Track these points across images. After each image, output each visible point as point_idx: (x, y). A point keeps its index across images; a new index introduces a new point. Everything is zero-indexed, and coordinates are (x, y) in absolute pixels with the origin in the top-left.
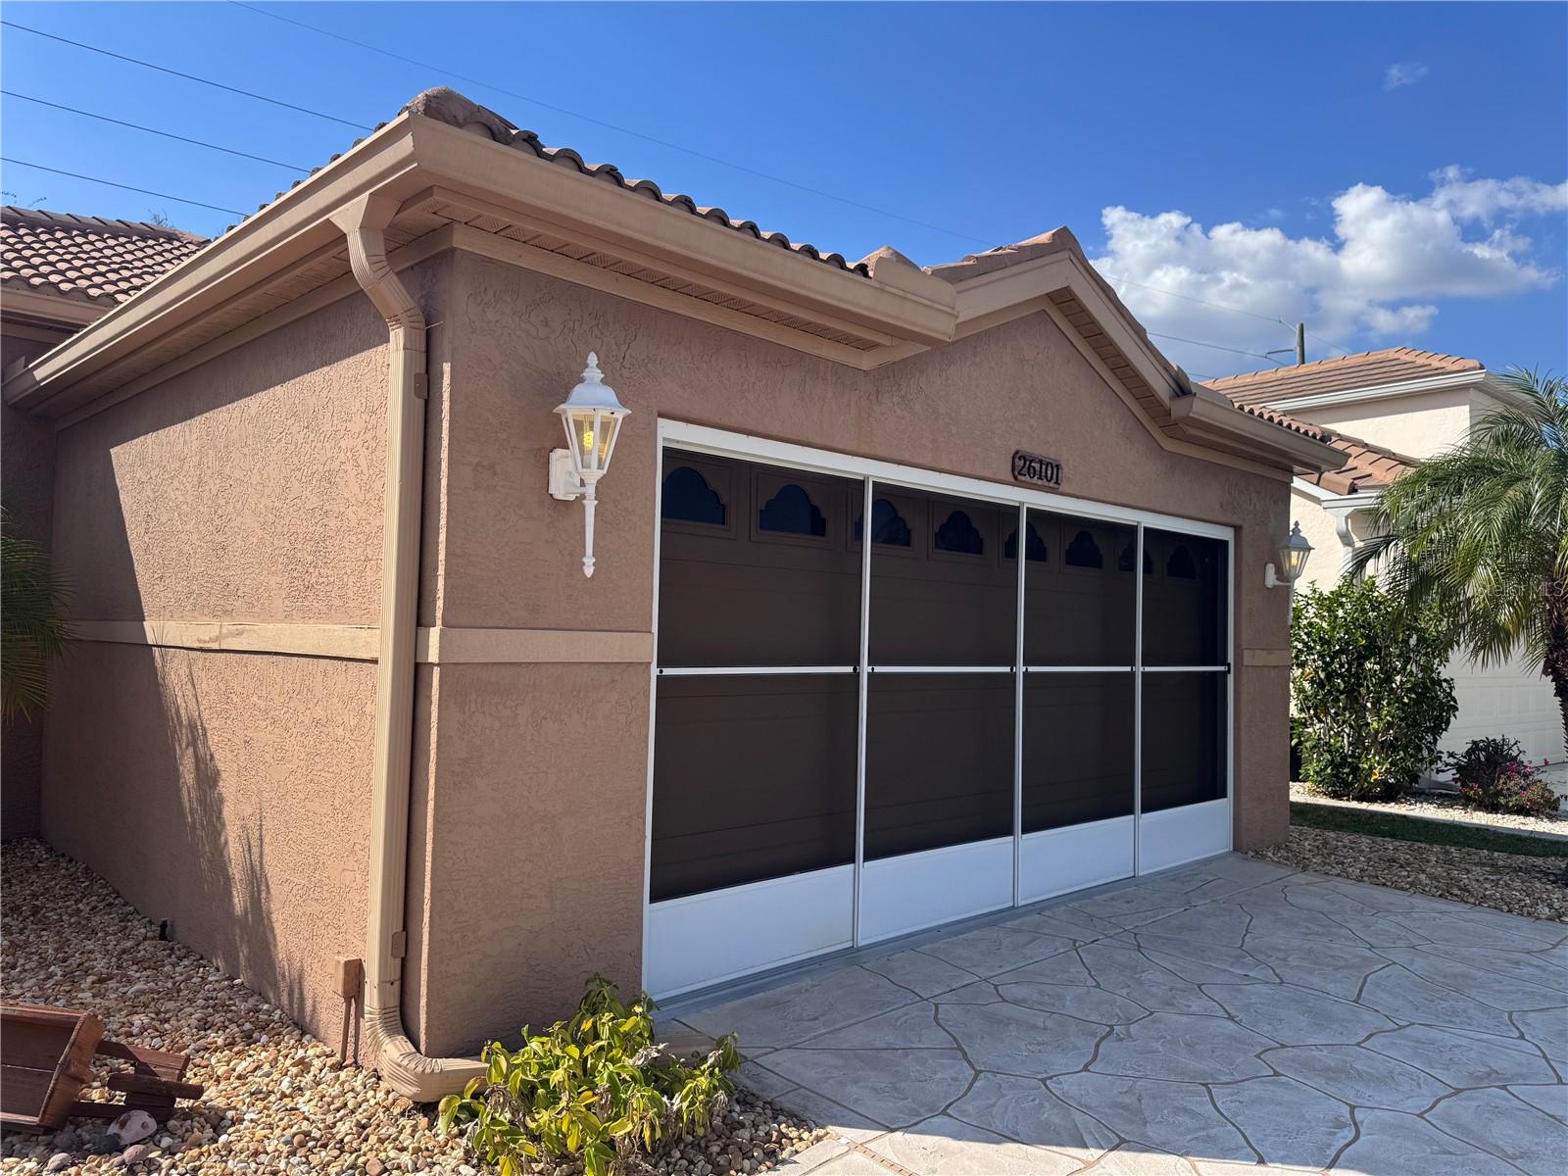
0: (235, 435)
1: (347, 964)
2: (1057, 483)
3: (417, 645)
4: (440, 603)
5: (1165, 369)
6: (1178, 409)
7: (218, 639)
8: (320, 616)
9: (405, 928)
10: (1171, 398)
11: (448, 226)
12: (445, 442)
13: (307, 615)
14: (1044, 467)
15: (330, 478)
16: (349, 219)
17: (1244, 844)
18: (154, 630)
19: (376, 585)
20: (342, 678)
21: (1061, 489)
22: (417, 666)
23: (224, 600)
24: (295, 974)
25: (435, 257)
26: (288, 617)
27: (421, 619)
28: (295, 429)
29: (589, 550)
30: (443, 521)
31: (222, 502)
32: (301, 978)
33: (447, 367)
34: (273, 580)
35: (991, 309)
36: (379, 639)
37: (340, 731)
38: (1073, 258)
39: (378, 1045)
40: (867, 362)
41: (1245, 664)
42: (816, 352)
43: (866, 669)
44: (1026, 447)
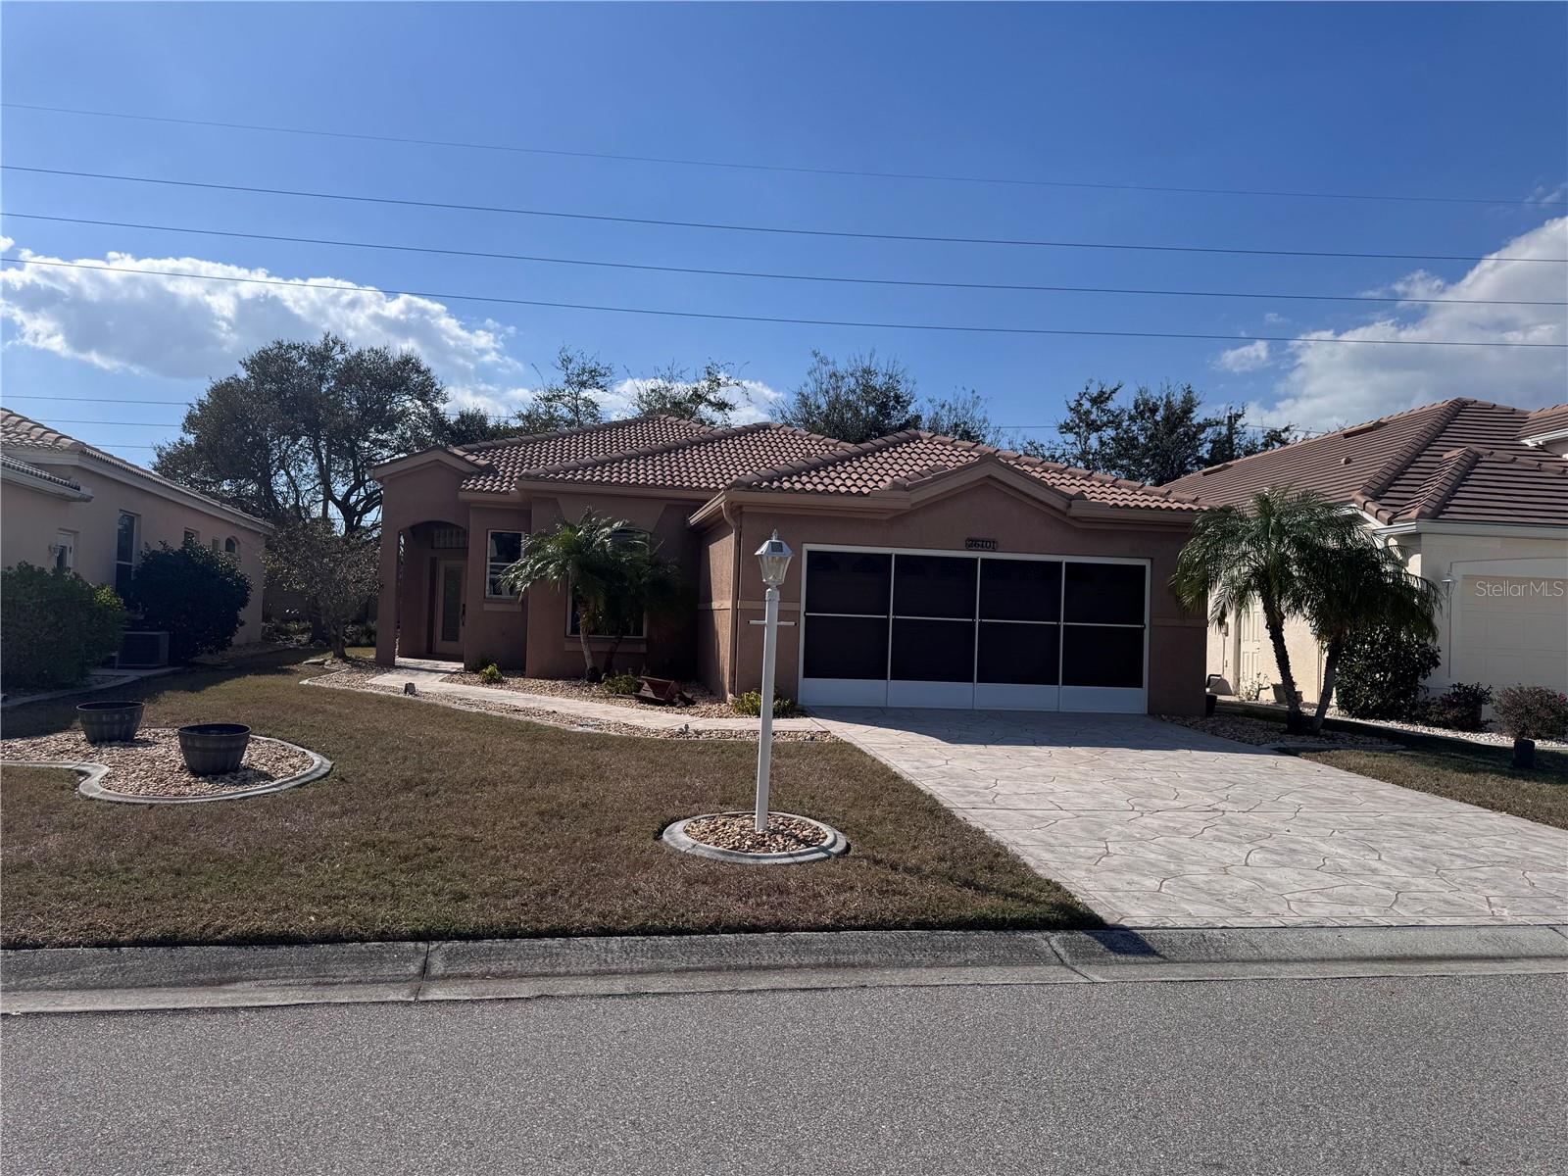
2: (995, 548)
3: (736, 605)
4: (740, 595)
5: (1062, 496)
9: (734, 670)
10: (1067, 508)
12: (742, 557)
14: (987, 543)
16: (723, 506)
18: (713, 605)
19: (733, 590)
21: (997, 551)
22: (736, 609)
23: (721, 595)
27: (737, 599)
30: (741, 575)
34: (727, 589)
36: (732, 604)
39: (728, 695)
41: (1157, 624)
43: (891, 617)
44: (974, 535)
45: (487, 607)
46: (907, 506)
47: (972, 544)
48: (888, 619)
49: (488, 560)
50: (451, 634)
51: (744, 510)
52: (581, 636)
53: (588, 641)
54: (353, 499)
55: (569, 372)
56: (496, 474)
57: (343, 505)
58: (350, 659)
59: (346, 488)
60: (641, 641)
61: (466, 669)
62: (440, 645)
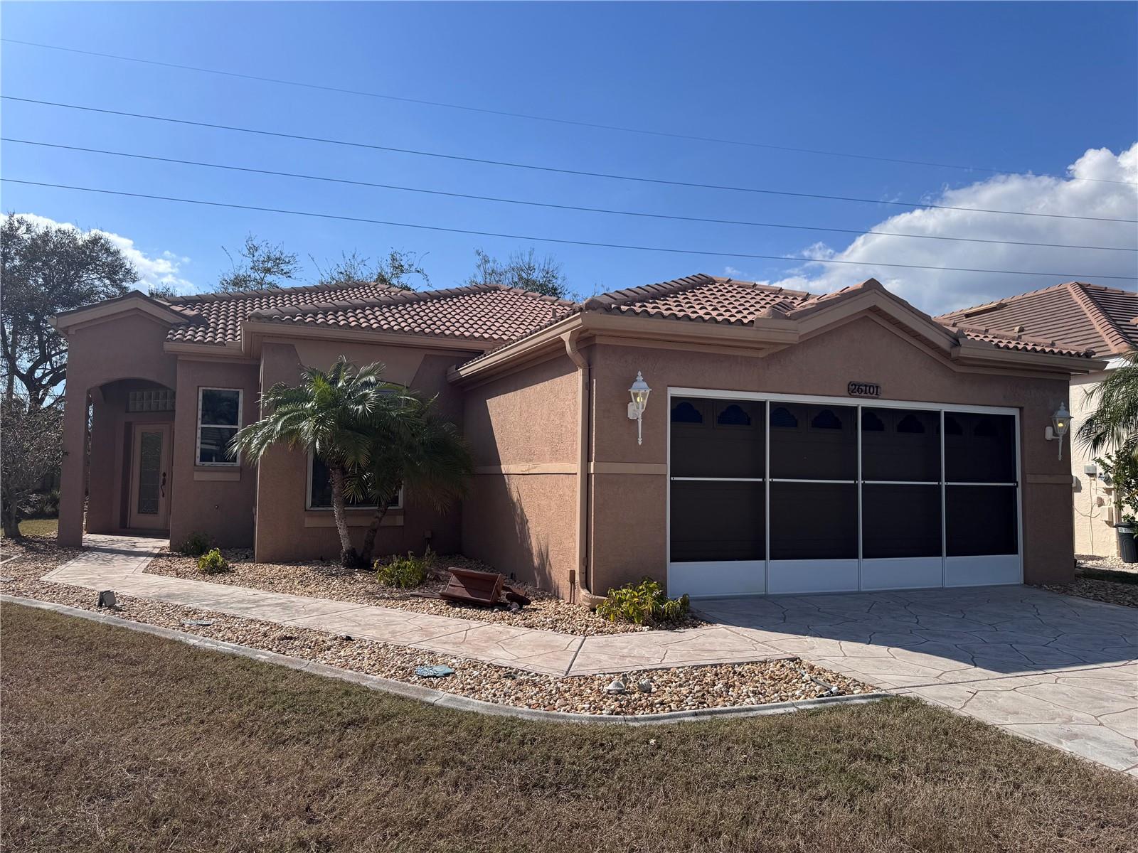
0: (532, 398)
1: (571, 571)
2: (877, 394)
3: (588, 468)
4: (594, 455)
5: (946, 333)
6: (954, 353)
7: (528, 470)
8: (561, 460)
9: (587, 556)
10: (951, 348)
11: (594, 336)
12: (594, 404)
13: (557, 460)
14: (868, 388)
15: (562, 414)
16: (566, 337)
17: (1030, 580)
18: (504, 468)
19: (576, 449)
20: (568, 480)
21: (880, 397)
22: (588, 474)
23: (529, 457)
24: (556, 587)
25: (591, 345)
26: (551, 461)
27: (589, 460)
28: (552, 397)
29: (640, 436)
30: (594, 429)
31: (528, 421)
32: (558, 588)
33: (595, 380)
34: (546, 449)
35: (832, 321)
36: (576, 467)
37: (567, 498)
38: (878, 292)
39: (579, 591)
40: (761, 354)
41: (1028, 482)
42: (736, 354)
43: (768, 480)
44: (857, 379)
45: (198, 476)
46: (793, 339)
47: (855, 389)
48: (764, 483)
49: (199, 422)
50: (149, 505)
51: (598, 341)
52: (336, 509)
53: (345, 515)
54: (38, 373)
55: (255, 259)
56: (207, 326)
57: (28, 379)
58: (26, 539)
59: (30, 364)
60: (396, 513)
61: (172, 548)
62: (135, 518)
